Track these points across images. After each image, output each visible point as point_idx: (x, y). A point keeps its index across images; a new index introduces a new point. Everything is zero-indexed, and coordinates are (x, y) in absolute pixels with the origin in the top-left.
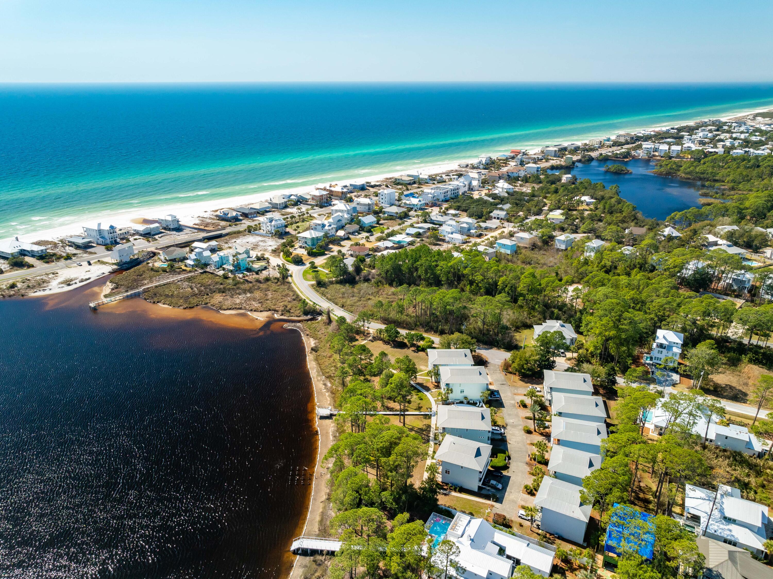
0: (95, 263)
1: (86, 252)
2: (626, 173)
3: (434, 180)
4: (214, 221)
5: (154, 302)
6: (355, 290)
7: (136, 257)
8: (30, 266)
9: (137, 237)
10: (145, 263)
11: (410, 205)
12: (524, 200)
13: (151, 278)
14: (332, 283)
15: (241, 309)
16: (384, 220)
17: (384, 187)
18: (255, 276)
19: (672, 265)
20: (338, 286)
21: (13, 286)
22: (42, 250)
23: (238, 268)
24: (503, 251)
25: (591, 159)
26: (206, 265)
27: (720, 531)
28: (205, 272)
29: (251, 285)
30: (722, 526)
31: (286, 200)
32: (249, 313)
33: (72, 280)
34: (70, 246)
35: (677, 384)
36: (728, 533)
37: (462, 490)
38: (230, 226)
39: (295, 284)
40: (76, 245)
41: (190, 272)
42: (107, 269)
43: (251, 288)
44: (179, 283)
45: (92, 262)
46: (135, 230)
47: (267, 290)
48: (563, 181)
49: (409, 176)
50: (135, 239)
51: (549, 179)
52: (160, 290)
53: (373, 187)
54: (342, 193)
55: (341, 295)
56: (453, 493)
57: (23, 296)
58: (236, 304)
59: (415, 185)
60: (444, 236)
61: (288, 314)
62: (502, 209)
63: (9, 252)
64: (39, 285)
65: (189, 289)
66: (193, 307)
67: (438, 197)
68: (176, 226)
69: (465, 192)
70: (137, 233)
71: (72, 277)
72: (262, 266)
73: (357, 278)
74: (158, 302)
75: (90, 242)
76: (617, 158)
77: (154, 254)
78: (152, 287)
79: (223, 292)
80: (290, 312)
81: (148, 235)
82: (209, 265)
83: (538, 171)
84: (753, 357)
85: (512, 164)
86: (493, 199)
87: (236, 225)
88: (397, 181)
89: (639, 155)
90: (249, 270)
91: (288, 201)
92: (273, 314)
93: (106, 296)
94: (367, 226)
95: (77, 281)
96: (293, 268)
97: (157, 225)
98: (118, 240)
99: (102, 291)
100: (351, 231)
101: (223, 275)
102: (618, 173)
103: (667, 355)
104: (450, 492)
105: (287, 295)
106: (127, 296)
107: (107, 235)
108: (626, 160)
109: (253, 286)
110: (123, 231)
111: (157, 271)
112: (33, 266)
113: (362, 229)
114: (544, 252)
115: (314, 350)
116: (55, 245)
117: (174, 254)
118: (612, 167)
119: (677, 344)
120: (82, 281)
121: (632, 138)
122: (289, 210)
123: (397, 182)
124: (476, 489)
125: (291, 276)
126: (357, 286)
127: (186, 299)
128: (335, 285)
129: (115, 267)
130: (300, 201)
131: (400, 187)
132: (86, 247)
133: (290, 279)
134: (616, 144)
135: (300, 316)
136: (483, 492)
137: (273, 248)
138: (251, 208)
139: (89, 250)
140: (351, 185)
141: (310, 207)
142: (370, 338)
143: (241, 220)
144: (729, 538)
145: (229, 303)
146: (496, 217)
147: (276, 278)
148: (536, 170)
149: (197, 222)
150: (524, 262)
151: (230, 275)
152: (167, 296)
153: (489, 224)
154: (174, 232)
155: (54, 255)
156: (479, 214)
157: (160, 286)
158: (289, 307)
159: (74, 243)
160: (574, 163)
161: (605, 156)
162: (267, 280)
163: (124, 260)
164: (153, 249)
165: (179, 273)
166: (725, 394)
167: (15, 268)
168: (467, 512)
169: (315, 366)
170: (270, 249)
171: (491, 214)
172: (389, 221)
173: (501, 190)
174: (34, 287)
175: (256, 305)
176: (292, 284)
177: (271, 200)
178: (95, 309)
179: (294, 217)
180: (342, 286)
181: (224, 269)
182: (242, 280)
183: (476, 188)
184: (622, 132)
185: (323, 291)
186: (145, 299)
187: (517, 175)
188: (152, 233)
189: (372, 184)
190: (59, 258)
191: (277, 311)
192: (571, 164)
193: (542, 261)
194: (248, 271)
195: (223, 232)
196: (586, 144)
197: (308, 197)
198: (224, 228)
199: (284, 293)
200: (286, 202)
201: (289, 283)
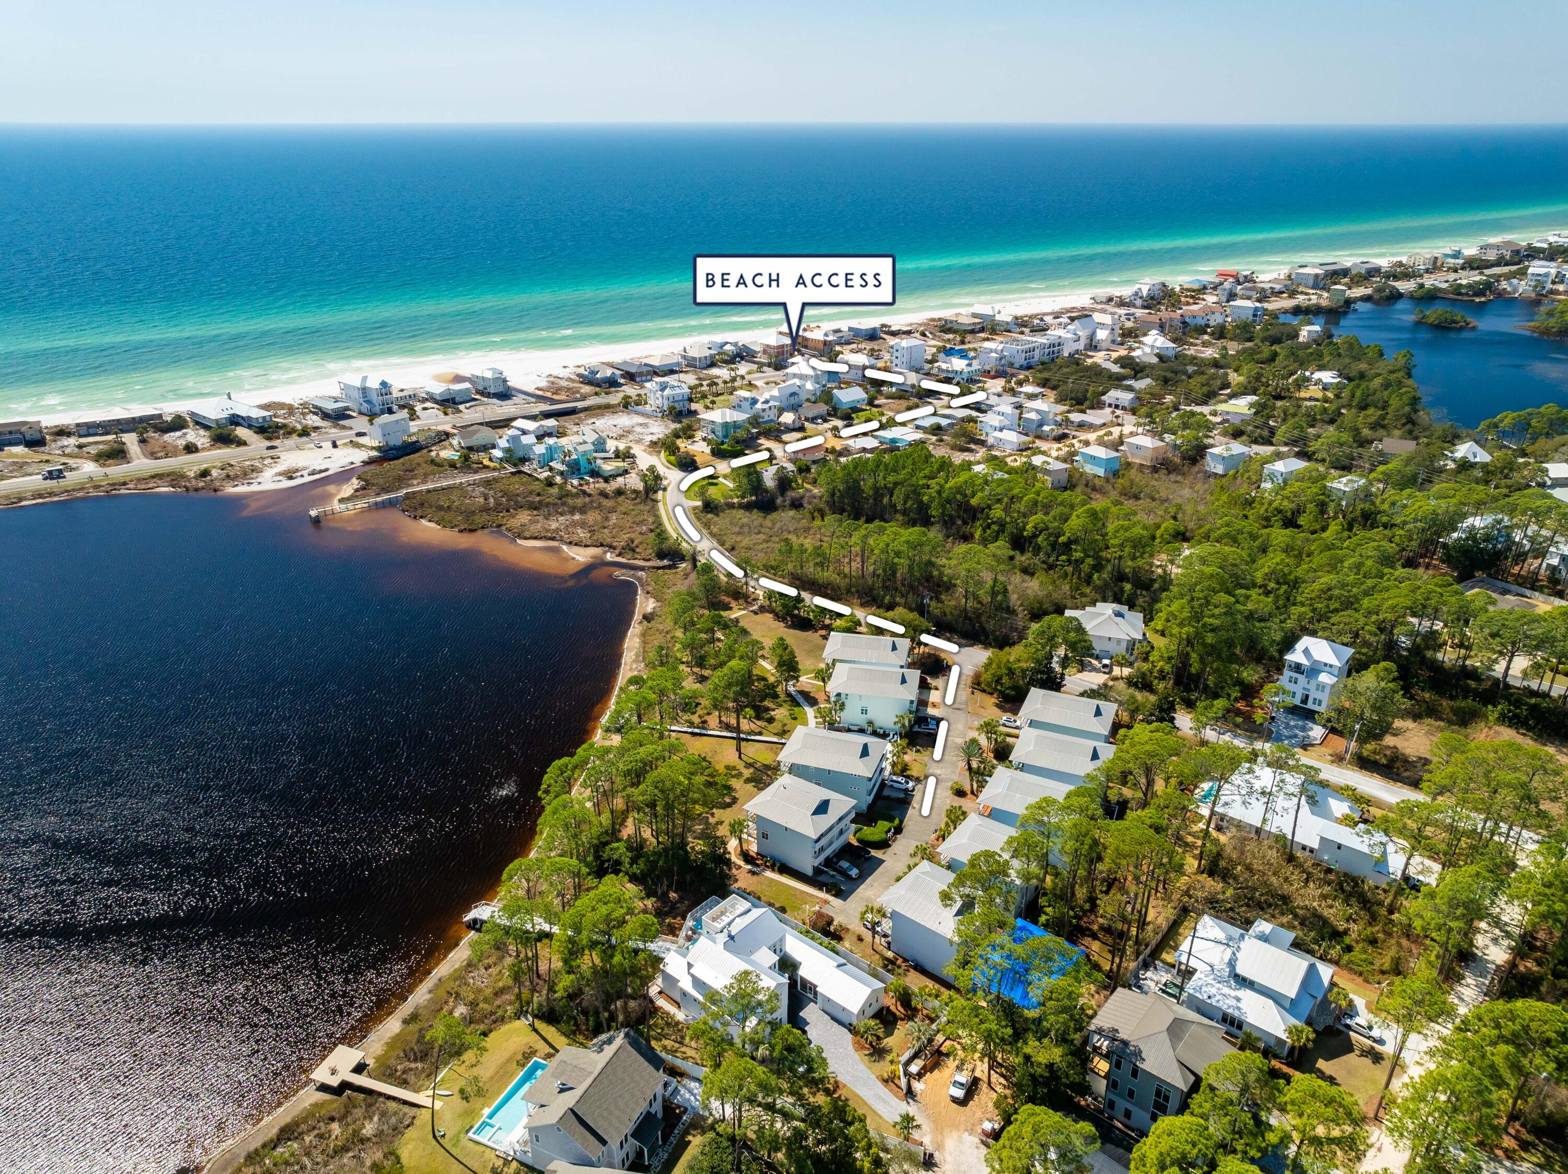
0: (345, 444)
1: (336, 426)
2: (1461, 329)
3: (1025, 326)
4: (571, 385)
5: (415, 517)
6: (768, 523)
7: (414, 439)
8: (242, 443)
9: (428, 405)
10: (425, 451)
11: (948, 371)
12: (1185, 373)
13: (426, 475)
14: (731, 506)
15: (553, 539)
16: (887, 398)
17: (917, 335)
18: (602, 485)
19: (1413, 516)
20: (740, 513)
21: (205, 473)
22: (264, 418)
23: (574, 468)
24: (1089, 469)
25: (1397, 296)
26: (524, 460)
27: (1218, 997)
28: (520, 472)
29: (587, 499)
30: (1226, 990)
31: (713, 352)
32: (565, 547)
33: (297, 471)
34: (315, 413)
35: (1313, 745)
36: (1233, 1002)
37: (785, 869)
38: (596, 394)
39: (665, 504)
40: (323, 412)
41: (494, 469)
42: (359, 456)
43: (585, 506)
44: (470, 488)
45: (338, 443)
46: (428, 393)
47: (612, 510)
48: (1301, 339)
49: (975, 315)
50: (425, 409)
51: (1270, 333)
52: (433, 498)
53: (894, 334)
54: (825, 343)
55: (737, 529)
56: (769, 874)
57: (215, 490)
58: (548, 531)
59: (982, 335)
60: (987, 434)
61: (630, 555)
62: (1130, 389)
63: (213, 416)
64: (245, 474)
65: (482, 500)
66: (475, 530)
67: (1012, 360)
68: (500, 389)
69: (1077, 352)
70: (431, 398)
71: (300, 465)
72: (618, 467)
73: (779, 501)
74: (421, 517)
75: (347, 409)
76: (1460, 294)
77: (448, 435)
78: (421, 491)
79: (535, 509)
80: (634, 551)
81: (448, 403)
82: (529, 460)
83: (1255, 315)
84: (1509, 711)
85: (1211, 299)
86: (1122, 367)
87: (607, 393)
88: (949, 325)
89: (1515, 291)
90: (595, 473)
91: (719, 354)
92: (605, 552)
93: (341, 501)
94: (845, 407)
95: (305, 473)
96: (672, 475)
97: (467, 385)
98: (395, 408)
99: (339, 491)
100: (810, 415)
101: (546, 479)
102: (1443, 327)
103: (1307, 687)
104: (764, 870)
105: (642, 522)
106: (376, 503)
107: (375, 398)
108: (1477, 300)
109: (592, 502)
110: (405, 394)
111: (440, 465)
112: (245, 443)
113: (834, 412)
114: (1179, 478)
115: (647, 618)
116: (291, 409)
117: (476, 437)
118: (1434, 313)
119: (1331, 666)
120: (313, 473)
121: (1517, 252)
122: (715, 371)
123: (946, 327)
124: (809, 872)
125: (665, 489)
126: (774, 515)
127: (469, 514)
128: (734, 511)
129: (375, 453)
130: (743, 355)
131: (951, 336)
132: (338, 417)
133: (660, 494)
134: (1472, 264)
135: (649, 560)
136: (822, 878)
137: (655, 438)
138: (646, 365)
139: (342, 423)
140: (850, 329)
141: (755, 367)
142: (755, 608)
143: (621, 385)
144: (1230, 1011)
145: (536, 528)
146: (1113, 402)
147: (635, 491)
148: (1251, 312)
149: (543, 384)
150: (1125, 495)
151: (558, 479)
152: (440, 508)
153: (1092, 417)
154: (495, 401)
155: (284, 426)
156: (1080, 395)
157: (435, 490)
158: (636, 542)
159: (320, 409)
160: (1348, 302)
161: (1429, 290)
162: (619, 492)
163: (391, 443)
164: (448, 428)
165: (476, 472)
166: (1406, 774)
167: (219, 445)
168: (777, 905)
169: (637, 645)
170: (649, 438)
171: (1103, 398)
172: (896, 401)
173: (1148, 350)
174: (236, 477)
175: (582, 534)
176: (660, 505)
177: (685, 351)
178: (317, 521)
179: (716, 384)
180: (747, 514)
181: (551, 469)
182: (574, 491)
183: (1104, 345)
184: (1495, 239)
185: (709, 521)
186: (404, 511)
187: (1203, 322)
188: (457, 399)
189: (894, 328)
190: (289, 432)
191: (614, 548)
192: (1341, 303)
193: (1163, 495)
194: (592, 476)
195: (580, 405)
196: (1400, 264)
197: (757, 348)
198: (584, 398)
199: (640, 518)
200: (712, 356)
201: (656, 501)
